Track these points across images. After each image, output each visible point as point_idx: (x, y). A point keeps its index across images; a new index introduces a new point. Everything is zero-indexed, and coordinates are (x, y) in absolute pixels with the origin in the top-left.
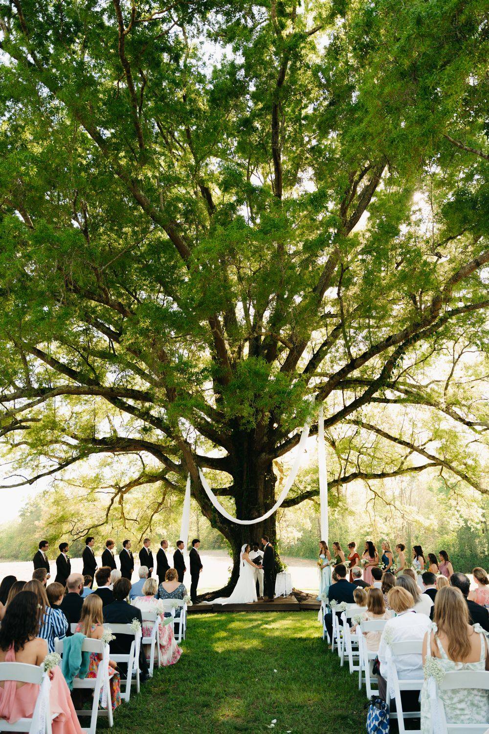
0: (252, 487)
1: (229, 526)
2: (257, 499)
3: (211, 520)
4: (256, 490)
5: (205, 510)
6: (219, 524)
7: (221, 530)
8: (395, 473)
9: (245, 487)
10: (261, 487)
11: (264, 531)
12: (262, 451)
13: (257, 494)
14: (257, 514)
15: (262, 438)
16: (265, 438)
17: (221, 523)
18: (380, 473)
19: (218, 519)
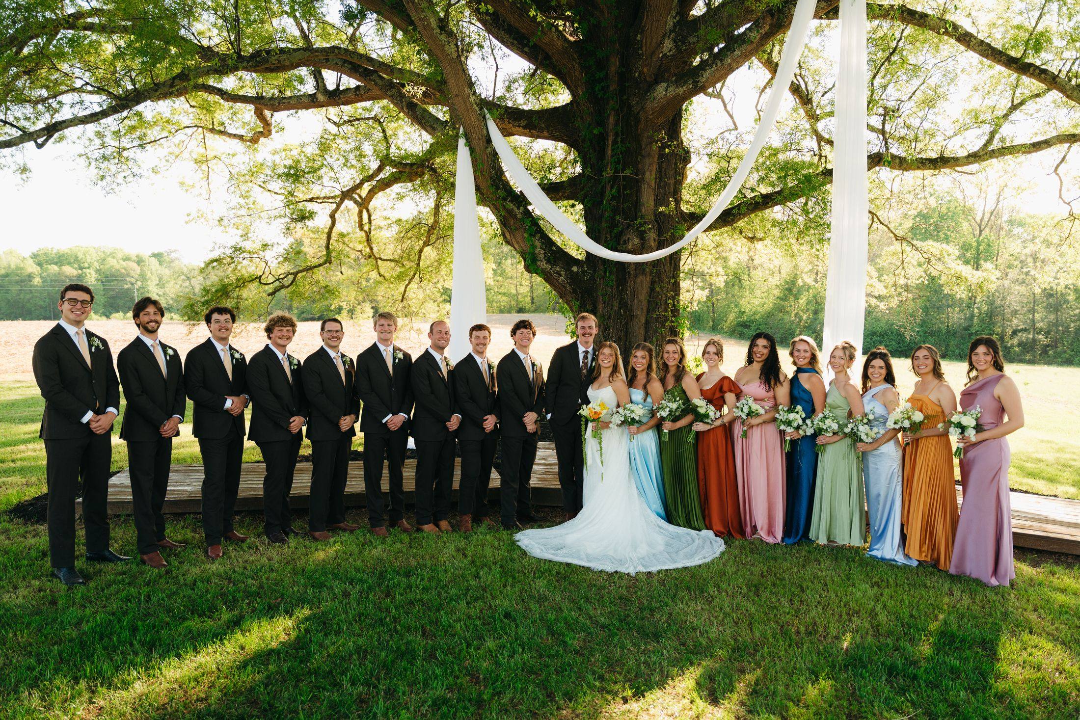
0: (627, 173)
1: (568, 270)
2: (637, 205)
3: (523, 254)
4: (635, 184)
5: (511, 232)
6: (543, 265)
7: (548, 278)
8: (975, 157)
9: (609, 172)
10: (650, 176)
11: (653, 283)
12: (657, 82)
13: (638, 191)
14: (636, 241)
15: (661, 43)
16: (668, 45)
17: (548, 261)
18: (934, 155)
19: (540, 252)
